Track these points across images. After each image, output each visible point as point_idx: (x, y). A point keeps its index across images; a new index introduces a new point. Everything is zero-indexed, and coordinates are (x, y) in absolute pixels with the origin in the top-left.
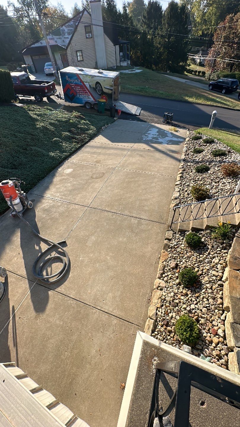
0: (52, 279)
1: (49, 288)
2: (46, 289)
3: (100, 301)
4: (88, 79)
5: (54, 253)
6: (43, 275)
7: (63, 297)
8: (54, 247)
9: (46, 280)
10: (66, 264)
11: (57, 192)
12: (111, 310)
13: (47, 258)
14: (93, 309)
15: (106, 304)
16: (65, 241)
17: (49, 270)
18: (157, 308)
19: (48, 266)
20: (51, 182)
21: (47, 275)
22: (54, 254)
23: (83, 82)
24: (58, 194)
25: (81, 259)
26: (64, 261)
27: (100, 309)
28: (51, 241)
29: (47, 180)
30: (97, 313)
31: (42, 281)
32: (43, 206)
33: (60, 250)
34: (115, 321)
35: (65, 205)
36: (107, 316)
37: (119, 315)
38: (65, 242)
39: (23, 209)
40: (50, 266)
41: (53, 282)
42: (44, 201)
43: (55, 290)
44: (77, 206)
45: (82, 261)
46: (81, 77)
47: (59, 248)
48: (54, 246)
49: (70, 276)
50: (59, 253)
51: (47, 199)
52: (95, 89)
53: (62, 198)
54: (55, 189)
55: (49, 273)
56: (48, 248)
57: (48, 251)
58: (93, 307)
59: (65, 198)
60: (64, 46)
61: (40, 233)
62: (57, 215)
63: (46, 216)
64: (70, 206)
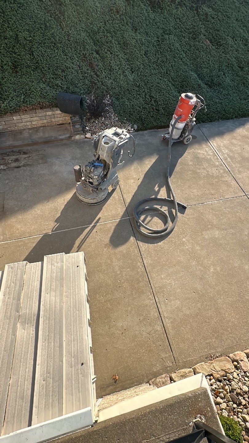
0: (143, 228)
1: (134, 234)
2: (132, 232)
3: (163, 296)
5: (166, 208)
6: (139, 217)
7: (138, 254)
8: (170, 203)
9: (138, 224)
10: (166, 230)
11: (227, 148)
12: (165, 315)
13: (156, 206)
14: (151, 294)
15: (166, 304)
16: (186, 208)
17: (149, 218)
18: (212, 375)
19: (150, 215)
20: (231, 130)
21: (143, 221)
22: (164, 209)
24: (227, 151)
25: (184, 240)
26: (167, 225)
27: (157, 301)
28: (174, 195)
29: (229, 123)
30: (151, 302)
31: (135, 222)
32: (199, 151)
33: (174, 211)
34: (159, 328)
35: (221, 169)
36: (157, 314)
37: (168, 328)
38: (184, 208)
39: (179, 139)
40: (152, 217)
41: (142, 232)
42: (204, 146)
43: (138, 241)
44: (234, 182)
45: (183, 244)
47: (175, 208)
48: (173, 202)
49: (160, 244)
50: (170, 213)
51: (210, 147)
53: (226, 159)
54: (228, 142)
55: (146, 222)
56: (165, 199)
57: (163, 202)
58: (153, 292)
59: (229, 162)
61: (171, 178)
62: (203, 173)
63: (191, 165)
64: (226, 176)
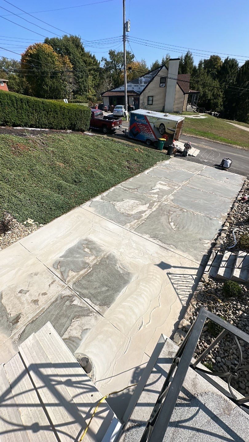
4: (154, 121)
23: (149, 123)
46: (148, 118)
52: (158, 129)
60: (139, 92)
